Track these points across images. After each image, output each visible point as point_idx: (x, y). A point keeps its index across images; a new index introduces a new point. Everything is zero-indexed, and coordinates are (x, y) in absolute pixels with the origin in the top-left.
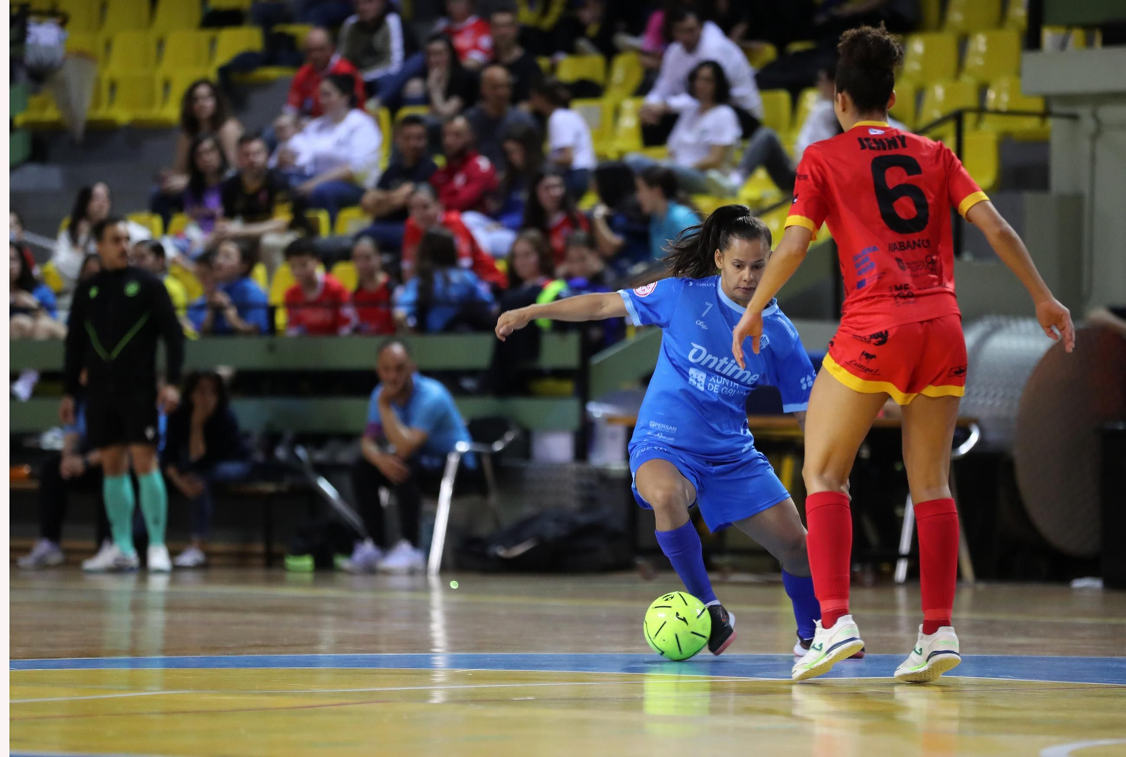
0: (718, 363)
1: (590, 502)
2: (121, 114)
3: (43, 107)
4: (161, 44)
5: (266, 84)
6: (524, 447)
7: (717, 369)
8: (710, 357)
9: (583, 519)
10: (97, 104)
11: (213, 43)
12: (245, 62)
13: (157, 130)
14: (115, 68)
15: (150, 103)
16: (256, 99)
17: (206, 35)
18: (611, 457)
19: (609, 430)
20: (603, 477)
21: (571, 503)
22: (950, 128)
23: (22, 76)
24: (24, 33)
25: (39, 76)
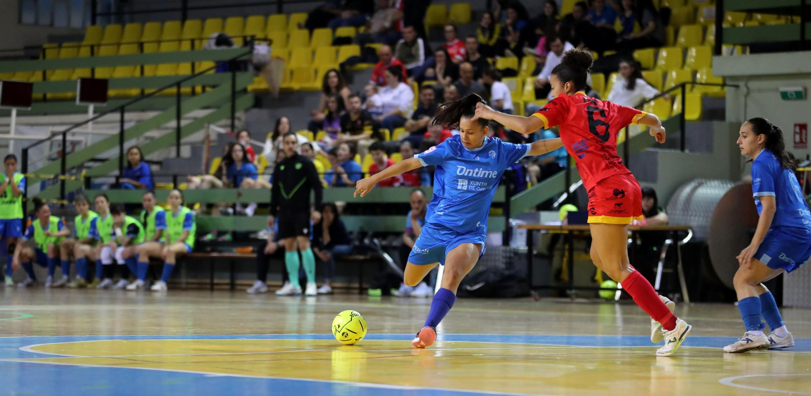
0: (473, 172)
1: (510, 264)
2: (296, 85)
3: (260, 83)
4: (314, 53)
5: (361, 71)
7: (474, 175)
8: (468, 170)
9: (507, 273)
11: (337, 52)
12: (352, 61)
13: (312, 93)
14: (293, 64)
15: (309, 80)
16: (357, 78)
17: (334, 49)
18: (520, 243)
19: (519, 231)
20: (516, 253)
21: (501, 265)
22: (679, 91)
23: (251, 68)
24: (252, 49)
25: (259, 68)
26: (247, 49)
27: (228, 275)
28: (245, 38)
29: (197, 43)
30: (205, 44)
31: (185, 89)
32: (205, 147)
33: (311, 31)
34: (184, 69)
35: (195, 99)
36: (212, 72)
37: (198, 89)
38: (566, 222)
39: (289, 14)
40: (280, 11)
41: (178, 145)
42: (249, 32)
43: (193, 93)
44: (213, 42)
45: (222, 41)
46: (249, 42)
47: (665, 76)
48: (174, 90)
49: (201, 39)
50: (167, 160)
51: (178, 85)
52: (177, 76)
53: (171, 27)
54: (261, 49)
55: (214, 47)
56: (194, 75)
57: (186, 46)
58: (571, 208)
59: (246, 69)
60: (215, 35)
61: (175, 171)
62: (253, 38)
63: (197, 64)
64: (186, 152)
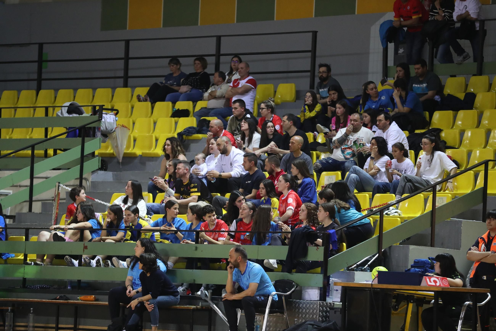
1: (326, 318)
2: (138, 152)
3: (107, 148)
4: (155, 123)
5: (197, 141)
6: (299, 294)
9: (323, 325)
10: (128, 147)
11: (176, 123)
12: (189, 131)
13: (154, 158)
14: (136, 133)
15: (150, 148)
16: (193, 146)
17: (173, 119)
18: (335, 299)
19: (336, 288)
20: (332, 307)
21: (317, 318)
22: (482, 167)
23: (99, 134)
24: (101, 117)
25: (106, 135)
26: (96, 117)
27: (72, 320)
28: (94, 107)
29: (50, 110)
30: (58, 111)
31: (39, 152)
32: (55, 204)
33: (153, 102)
34: (38, 134)
35: (47, 160)
36: (64, 136)
37: (51, 152)
38: (376, 281)
39: (133, 88)
40: (126, 85)
41: (31, 201)
42: (97, 102)
43: (46, 155)
44: (65, 110)
45: (74, 109)
46: (98, 112)
47: (469, 154)
48: (29, 152)
49: (54, 107)
50: (20, 214)
51: (33, 148)
52: (31, 139)
53: (27, 95)
54: (108, 119)
55: (66, 115)
56: (47, 139)
57: (41, 113)
58: (382, 269)
59: (94, 136)
60: (68, 104)
61: (28, 224)
62: (102, 108)
63: (50, 129)
64: (37, 207)
